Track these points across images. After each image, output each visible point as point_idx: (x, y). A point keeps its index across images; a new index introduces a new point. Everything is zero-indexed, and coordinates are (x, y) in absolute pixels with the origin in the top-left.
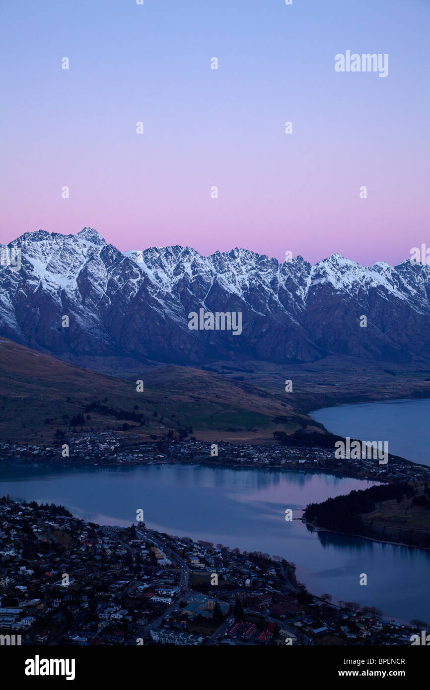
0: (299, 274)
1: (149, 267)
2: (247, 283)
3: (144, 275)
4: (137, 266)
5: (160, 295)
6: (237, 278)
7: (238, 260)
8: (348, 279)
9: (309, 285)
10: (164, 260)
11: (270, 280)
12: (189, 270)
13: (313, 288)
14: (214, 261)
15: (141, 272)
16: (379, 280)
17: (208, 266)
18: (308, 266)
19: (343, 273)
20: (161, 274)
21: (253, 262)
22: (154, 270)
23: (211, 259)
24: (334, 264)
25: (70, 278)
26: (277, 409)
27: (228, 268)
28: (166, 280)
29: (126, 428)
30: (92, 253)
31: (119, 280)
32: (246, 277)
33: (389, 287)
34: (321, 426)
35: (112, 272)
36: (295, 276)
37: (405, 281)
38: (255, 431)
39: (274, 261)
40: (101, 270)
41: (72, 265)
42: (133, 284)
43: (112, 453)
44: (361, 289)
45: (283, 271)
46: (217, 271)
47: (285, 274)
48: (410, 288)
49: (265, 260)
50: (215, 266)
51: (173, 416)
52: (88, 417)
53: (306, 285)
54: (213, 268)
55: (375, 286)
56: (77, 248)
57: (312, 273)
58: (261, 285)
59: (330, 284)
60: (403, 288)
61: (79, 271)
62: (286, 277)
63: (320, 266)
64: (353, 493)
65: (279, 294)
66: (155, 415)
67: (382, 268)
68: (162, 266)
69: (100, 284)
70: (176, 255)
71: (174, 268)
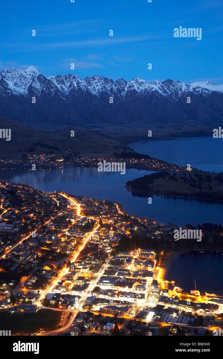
0: (122, 86)
1: (58, 84)
2: (100, 90)
3: (57, 87)
4: (53, 84)
5: (64, 96)
6: (96, 88)
7: (96, 80)
8: (142, 88)
9: (126, 91)
10: (65, 80)
11: (110, 89)
12: (75, 85)
13: (128, 92)
14: (86, 81)
15: (55, 86)
16: (155, 88)
17: (84, 83)
18: (126, 83)
19: (140, 85)
20: (64, 87)
21: (102, 81)
22: (61, 85)
23: (85, 80)
24: (137, 82)
25: (24, 89)
26: (114, 143)
27: (92, 84)
28: (66, 89)
29: (52, 153)
30: (33, 78)
31: (46, 90)
32: (100, 87)
33: (160, 91)
34: (132, 150)
35: (42, 86)
36: (121, 87)
37: (166, 88)
38: (105, 152)
39: (112, 81)
40: (37, 85)
41: (25, 83)
42: (52, 91)
43: (47, 163)
44: (148, 92)
45: (116, 85)
46: (88, 85)
47: (116, 86)
48: (168, 91)
49: (108, 80)
50: (86, 83)
51: (71, 147)
52: (36, 149)
53: (125, 91)
54: (86, 84)
55: (154, 91)
56: (27, 76)
57: (128, 86)
58: (106, 91)
59: (135, 90)
60: (165, 92)
61: (28, 86)
62: (117, 88)
63: (131, 83)
64: (145, 176)
65: (114, 95)
66: (64, 147)
67: (156, 83)
68: (64, 83)
69: (37, 92)
70: (70, 78)
71: (69, 84)
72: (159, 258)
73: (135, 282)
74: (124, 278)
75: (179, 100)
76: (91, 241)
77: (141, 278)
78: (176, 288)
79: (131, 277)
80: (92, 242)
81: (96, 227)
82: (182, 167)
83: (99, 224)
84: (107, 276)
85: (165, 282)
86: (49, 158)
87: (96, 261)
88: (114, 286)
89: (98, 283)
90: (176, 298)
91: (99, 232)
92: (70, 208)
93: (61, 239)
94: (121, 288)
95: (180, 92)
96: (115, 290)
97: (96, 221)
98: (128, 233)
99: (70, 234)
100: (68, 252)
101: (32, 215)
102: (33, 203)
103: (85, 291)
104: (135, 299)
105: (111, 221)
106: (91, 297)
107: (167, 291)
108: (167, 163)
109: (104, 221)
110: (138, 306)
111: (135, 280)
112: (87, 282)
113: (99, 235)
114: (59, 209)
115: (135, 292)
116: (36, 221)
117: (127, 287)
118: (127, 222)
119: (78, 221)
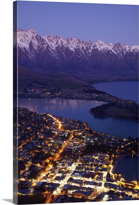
0: (89, 46)
1: (49, 42)
2: (76, 48)
3: (48, 44)
4: (46, 41)
5: (52, 50)
6: (73, 46)
7: (73, 41)
9: (92, 49)
10: (53, 40)
11: (82, 47)
12: (60, 43)
13: (93, 50)
14: (67, 41)
15: (47, 43)
16: (110, 48)
17: (65, 42)
18: (92, 43)
19: (101, 46)
20: (52, 44)
21: (77, 42)
22: (50, 43)
24: (99, 43)
25: (27, 44)
26: (83, 83)
27: (71, 43)
28: (54, 46)
29: (43, 88)
30: (33, 37)
31: (41, 45)
32: (75, 46)
33: (112, 50)
34: (94, 88)
35: (39, 43)
37: (116, 49)
38: (77, 89)
39: (83, 42)
40: (35, 42)
41: (27, 40)
42: (45, 47)
43: (40, 95)
44: (105, 51)
45: (85, 45)
46: (68, 44)
48: (118, 51)
49: (81, 41)
52: (33, 84)
53: (91, 49)
55: (109, 50)
56: (29, 35)
57: (93, 45)
58: (79, 48)
59: (97, 49)
60: (116, 51)
61: (29, 42)
63: (95, 44)
64: (103, 105)
65: (84, 51)
66: (51, 84)
67: (111, 45)
68: (52, 42)
69: (35, 46)
70: (56, 38)
71: (56, 42)
72: (111, 159)
73: (95, 174)
74: (89, 172)
75: (124, 57)
77: (100, 172)
78: (122, 179)
79: (93, 171)
80: (68, 147)
81: (71, 137)
82: (125, 100)
83: (73, 135)
84: (77, 170)
85: (115, 175)
86: (41, 91)
87: (71, 160)
88: (82, 177)
89: (71, 175)
90: (122, 185)
91: (73, 141)
92: (55, 125)
93: (48, 145)
94: (87, 179)
95: (125, 52)
96: (83, 180)
97: (71, 133)
98: (92, 141)
99: (54, 142)
100: (52, 154)
101: (29, 128)
102: (30, 120)
103: (63, 181)
104: (96, 186)
105: (81, 134)
106: (67, 184)
107: (116, 181)
108: (117, 98)
109: (76, 133)
110: (97, 191)
111: (96, 174)
112: (65, 175)
113: (73, 143)
114: (47, 125)
115: (96, 181)
116: (32, 132)
117: (91, 178)
118: (91, 135)
119: (59, 133)
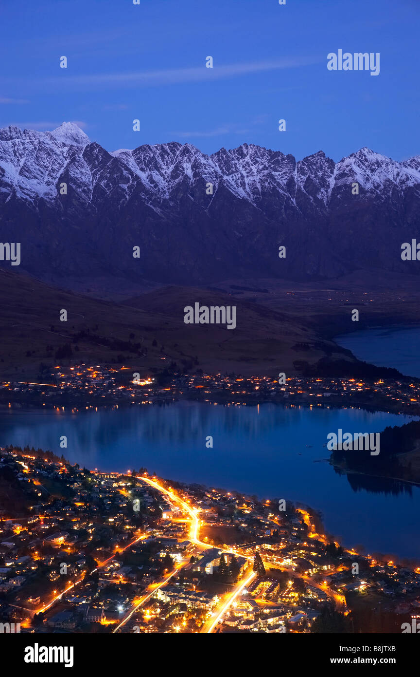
0: (320, 174)
1: (142, 170)
2: (258, 185)
3: (137, 178)
4: (127, 169)
5: (156, 203)
6: (247, 180)
7: (248, 159)
8: (377, 178)
9: (332, 186)
10: (159, 160)
11: (285, 182)
12: (189, 172)
13: (337, 189)
14: (219, 160)
15: (132, 175)
16: (416, 177)
17: (212, 166)
18: (332, 164)
19: (373, 171)
20: (157, 177)
21: (265, 161)
22: (148, 173)
23: (216, 158)
24: (363, 160)
25: (48, 183)
26: (297, 334)
27: (236, 168)
28: (162, 183)
29: (121, 360)
30: (74, 154)
31: (107, 185)
32: (257, 178)
34: (348, 353)
35: (98, 176)
36: (316, 176)
38: (272, 360)
39: (291, 159)
40: (85, 174)
41: (50, 168)
42: (124, 190)
43: (106, 390)
44: (394, 190)
45: (302, 172)
46: (223, 172)
47: (304, 174)
49: (280, 158)
50: (220, 166)
51: (176, 345)
52: (77, 349)
53: (328, 186)
54: (218, 169)
55: (412, 185)
56: (55, 148)
57: (336, 172)
58: (274, 188)
61: (58, 175)
62: (304, 178)
63: (345, 163)
64: (388, 429)
65: (297, 198)
66: (155, 344)
68: (157, 168)
69: (84, 191)
70: (174, 154)
71: (171, 169)
76: (229, 620)
80: (233, 624)
81: (243, 577)
83: (254, 570)
86: (114, 375)
91: (253, 593)
92: (170, 522)
93: (144, 614)
97: (243, 561)
98: (340, 599)
99: (168, 599)
101: (61, 540)
102: (65, 504)
105: (288, 562)
109: (267, 561)
113: (254, 604)
114: (139, 521)
116: (72, 559)
118: (336, 567)
119: (193, 559)
